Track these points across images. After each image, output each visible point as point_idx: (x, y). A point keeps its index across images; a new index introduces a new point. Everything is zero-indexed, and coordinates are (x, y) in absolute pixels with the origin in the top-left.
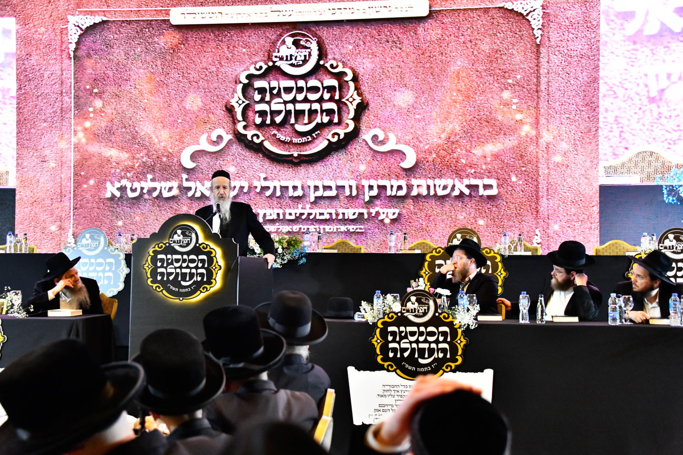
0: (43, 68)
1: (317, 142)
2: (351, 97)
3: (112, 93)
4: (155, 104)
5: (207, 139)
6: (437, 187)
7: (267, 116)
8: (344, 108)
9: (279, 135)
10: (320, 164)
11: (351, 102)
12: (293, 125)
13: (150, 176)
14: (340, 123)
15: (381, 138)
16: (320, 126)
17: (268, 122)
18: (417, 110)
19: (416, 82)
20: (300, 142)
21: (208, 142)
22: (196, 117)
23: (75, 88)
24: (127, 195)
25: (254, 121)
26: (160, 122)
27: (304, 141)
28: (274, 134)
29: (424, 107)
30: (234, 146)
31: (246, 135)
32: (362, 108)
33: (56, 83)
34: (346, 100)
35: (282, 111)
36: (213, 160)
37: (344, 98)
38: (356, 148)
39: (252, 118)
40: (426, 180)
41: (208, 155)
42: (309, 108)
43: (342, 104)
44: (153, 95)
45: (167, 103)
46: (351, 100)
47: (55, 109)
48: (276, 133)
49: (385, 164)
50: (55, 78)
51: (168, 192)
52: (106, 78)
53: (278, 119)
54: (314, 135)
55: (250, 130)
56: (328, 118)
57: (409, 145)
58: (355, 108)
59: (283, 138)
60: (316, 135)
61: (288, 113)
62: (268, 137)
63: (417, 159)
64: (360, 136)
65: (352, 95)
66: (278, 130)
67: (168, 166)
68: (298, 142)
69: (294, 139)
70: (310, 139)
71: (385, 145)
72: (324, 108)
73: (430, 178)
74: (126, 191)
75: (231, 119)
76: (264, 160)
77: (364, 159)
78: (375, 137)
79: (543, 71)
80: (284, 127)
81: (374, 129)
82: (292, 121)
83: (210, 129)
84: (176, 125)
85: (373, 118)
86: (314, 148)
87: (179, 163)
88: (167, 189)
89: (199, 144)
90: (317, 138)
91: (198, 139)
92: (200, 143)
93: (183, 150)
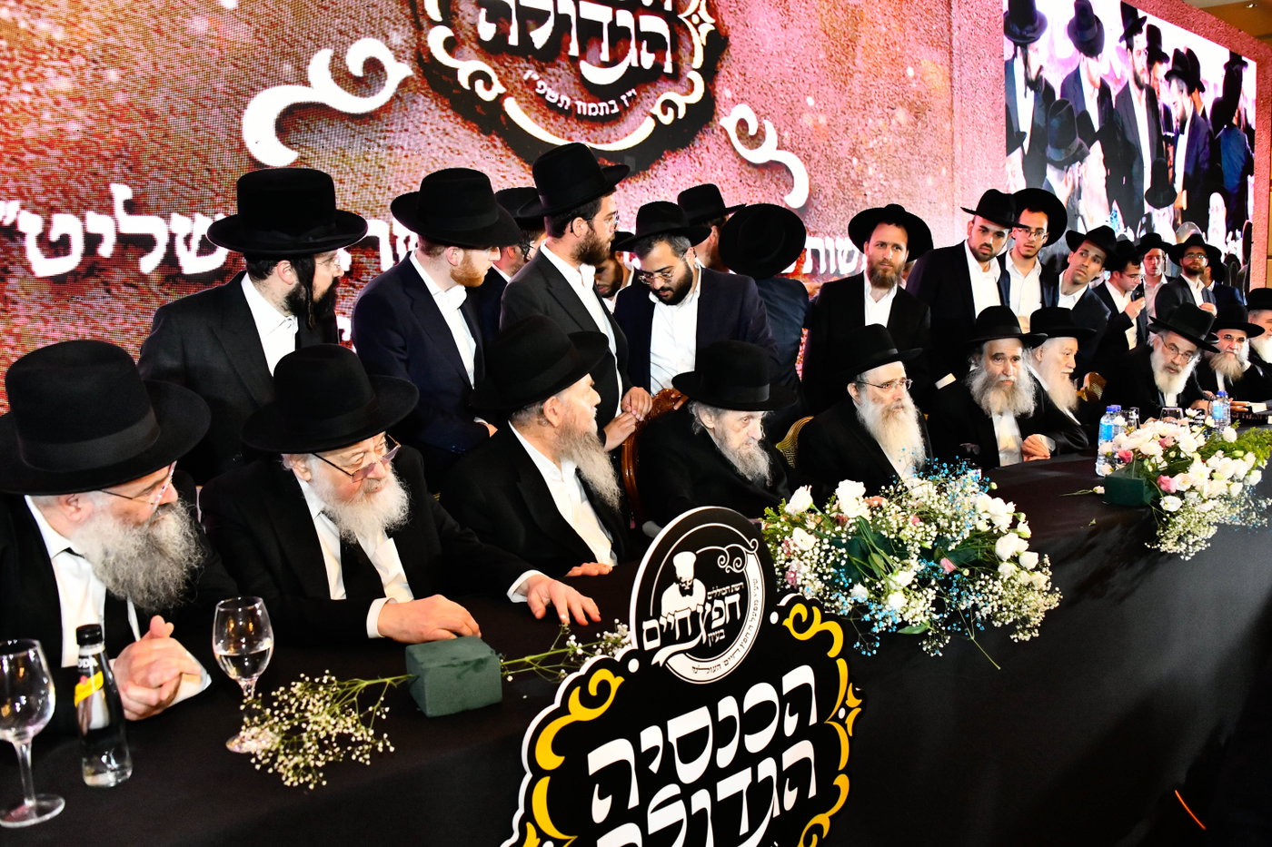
1: (631, 119)
2: (696, 12)
5: (333, 69)
6: (839, 254)
7: (510, 23)
8: (684, 38)
9: (543, 86)
10: (640, 182)
11: (696, 26)
12: (574, 61)
13: (121, 193)
14: (676, 76)
15: (752, 131)
16: (636, 78)
17: (513, 40)
18: (807, 75)
19: (803, 10)
20: (595, 114)
21: (337, 80)
24: (28, 268)
25: (476, 29)
27: (602, 113)
28: (530, 79)
29: (817, 71)
30: (423, 103)
31: (454, 71)
32: (717, 44)
34: (687, 18)
35: (545, 15)
36: (357, 143)
37: (682, 12)
38: (707, 146)
39: (469, 19)
40: (823, 238)
41: (338, 123)
42: (610, 19)
43: (679, 26)
46: (695, 19)
48: (536, 77)
49: (760, 194)
51: (201, 253)
53: (540, 36)
54: (623, 97)
55: (465, 59)
56: (652, 57)
57: (797, 154)
58: (705, 44)
59: (552, 96)
60: (628, 98)
61: (563, 21)
62: (515, 88)
63: (810, 189)
64: (716, 118)
65: (698, 9)
66: (540, 70)
67: (195, 153)
68: (590, 113)
69: (579, 103)
70: (616, 110)
71: (760, 149)
72: (643, 28)
73: (829, 234)
74: (22, 250)
75: (408, 11)
76: (509, 157)
77: (724, 179)
78: (742, 124)
79: (956, 43)
80: (553, 61)
81: (739, 105)
82: (574, 50)
83: (341, 32)
85: (737, 76)
86: (626, 135)
87: (237, 145)
88: (195, 244)
89: (306, 83)
90: (630, 109)
91: (302, 65)
92: (311, 78)
93: (250, 97)
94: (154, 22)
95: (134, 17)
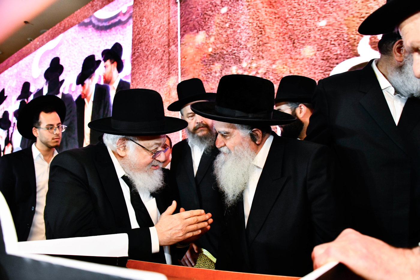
0: (153, 25)
3: (221, 23)
4: (277, 16)
5: (371, 43)
22: (345, 14)
23: (182, 33)
26: (287, 38)
33: (163, 35)
44: (273, 6)
45: (294, 9)
47: (162, 64)
50: (163, 30)
52: (213, 9)
84: (312, 35)
89: (358, 55)
91: (355, 48)
92: (359, 53)
93: (330, 71)
94: (289, 55)
95: (281, 56)
